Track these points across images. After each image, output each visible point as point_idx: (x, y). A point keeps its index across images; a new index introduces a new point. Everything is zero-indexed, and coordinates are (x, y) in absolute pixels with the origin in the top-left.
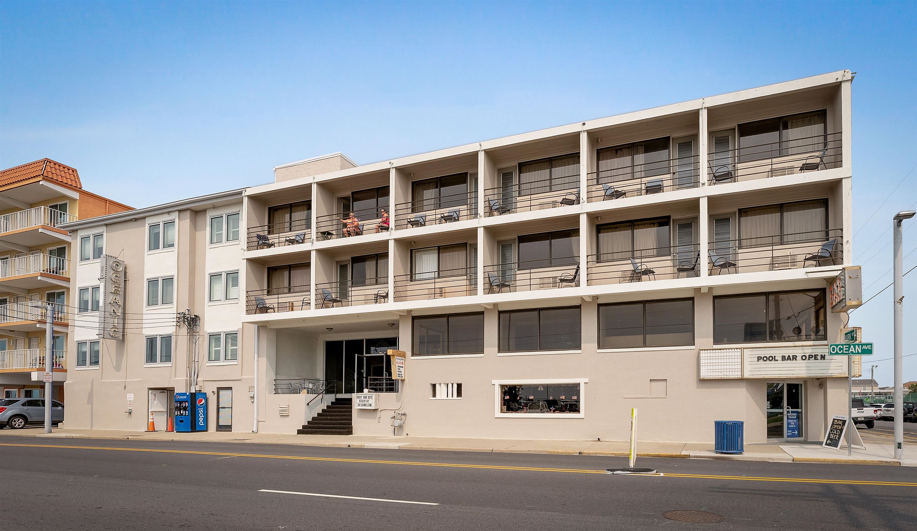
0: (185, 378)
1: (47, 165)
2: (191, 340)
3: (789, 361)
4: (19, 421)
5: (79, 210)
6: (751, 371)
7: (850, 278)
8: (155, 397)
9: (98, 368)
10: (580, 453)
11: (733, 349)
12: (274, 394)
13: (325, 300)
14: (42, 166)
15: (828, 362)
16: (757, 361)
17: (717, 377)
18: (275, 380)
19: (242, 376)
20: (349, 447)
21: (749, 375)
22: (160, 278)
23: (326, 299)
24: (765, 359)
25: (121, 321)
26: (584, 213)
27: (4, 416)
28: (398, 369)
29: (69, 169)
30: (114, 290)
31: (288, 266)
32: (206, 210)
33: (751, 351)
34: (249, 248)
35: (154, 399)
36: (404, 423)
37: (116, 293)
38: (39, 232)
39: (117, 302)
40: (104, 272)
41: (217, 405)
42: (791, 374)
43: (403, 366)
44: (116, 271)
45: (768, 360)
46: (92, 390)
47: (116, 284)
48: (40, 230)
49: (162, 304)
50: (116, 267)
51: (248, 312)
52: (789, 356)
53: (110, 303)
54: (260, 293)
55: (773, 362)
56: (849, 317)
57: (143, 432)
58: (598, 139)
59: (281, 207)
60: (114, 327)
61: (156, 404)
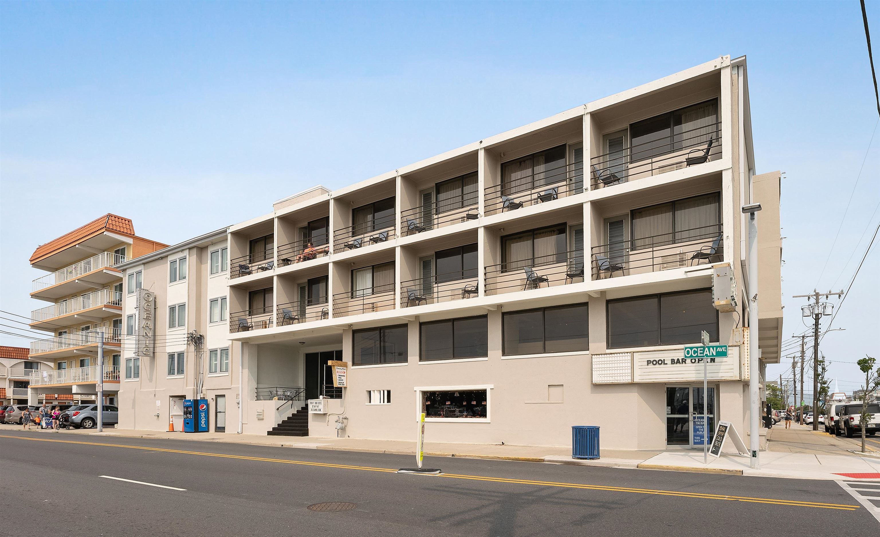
0: (193, 387)
1: (109, 219)
2: (197, 355)
3: (678, 365)
4: (89, 423)
5: (133, 253)
6: (641, 375)
7: (719, 276)
8: (175, 403)
9: (138, 380)
10: (453, 455)
11: (623, 353)
12: (256, 400)
13: (284, 318)
14: (106, 220)
15: (718, 365)
16: (647, 364)
17: (608, 382)
18: (256, 388)
19: (231, 385)
20: (282, 447)
21: (639, 380)
22: (177, 305)
23: (286, 317)
24: (655, 363)
25: (152, 342)
26: (481, 227)
27: (78, 419)
28: (339, 377)
29: (126, 220)
30: (146, 316)
31: (263, 290)
32: (208, 246)
33: (641, 355)
34: (232, 277)
35: (174, 405)
36: (345, 426)
37: (147, 319)
38: (104, 272)
39: (148, 326)
40: (139, 302)
41: (216, 410)
42: (681, 378)
43: (345, 374)
44: (148, 301)
45: (657, 364)
46: (135, 397)
47: (147, 312)
48: (104, 271)
49: (179, 326)
50: (148, 298)
51: (232, 331)
52: (678, 359)
53: (143, 327)
54: (243, 314)
55: (662, 365)
56: (739, 316)
57: (165, 432)
58: (501, 153)
59: (259, 239)
60: (147, 346)
61: (176, 409)
